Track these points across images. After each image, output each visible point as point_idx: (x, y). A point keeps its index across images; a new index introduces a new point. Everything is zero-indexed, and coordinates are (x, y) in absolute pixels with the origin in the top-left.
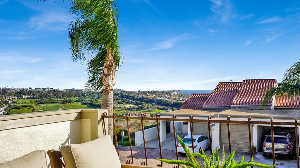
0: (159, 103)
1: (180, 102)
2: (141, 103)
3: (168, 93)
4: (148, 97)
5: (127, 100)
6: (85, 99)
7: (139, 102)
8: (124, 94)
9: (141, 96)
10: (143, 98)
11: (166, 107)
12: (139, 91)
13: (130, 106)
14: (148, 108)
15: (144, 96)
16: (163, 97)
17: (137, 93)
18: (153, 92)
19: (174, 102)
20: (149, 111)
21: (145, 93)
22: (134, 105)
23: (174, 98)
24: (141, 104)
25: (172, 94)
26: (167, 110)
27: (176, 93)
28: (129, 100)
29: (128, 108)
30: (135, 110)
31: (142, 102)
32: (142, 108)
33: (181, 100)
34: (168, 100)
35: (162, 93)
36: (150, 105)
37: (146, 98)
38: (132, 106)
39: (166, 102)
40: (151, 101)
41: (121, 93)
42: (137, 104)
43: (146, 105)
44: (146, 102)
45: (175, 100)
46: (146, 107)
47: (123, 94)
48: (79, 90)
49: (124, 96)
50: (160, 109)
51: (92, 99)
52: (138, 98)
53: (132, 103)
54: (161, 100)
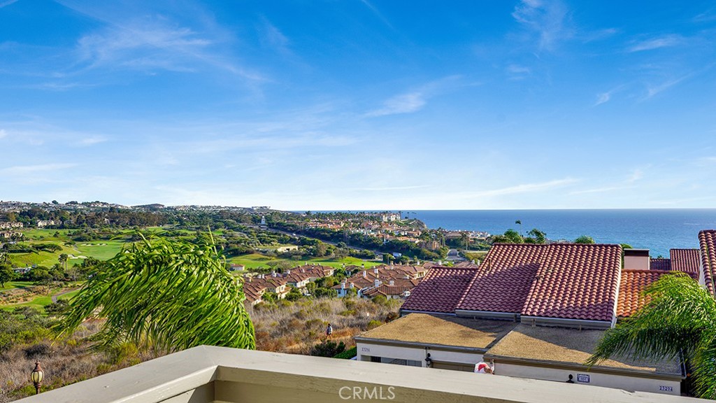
0: (355, 241)
1: (401, 239)
2: (312, 241)
3: (376, 217)
4: (330, 226)
5: (280, 235)
6: (183, 231)
7: (308, 239)
8: (275, 220)
9: (312, 224)
10: (317, 230)
11: (369, 252)
12: (308, 213)
13: (288, 248)
14: (328, 253)
15: (320, 226)
16: (363, 228)
17: (305, 218)
18: (341, 216)
19: (387, 240)
20: (331, 260)
21: (321, 216)
22: (296, 247)
23: (388, 229)
24: (313, 244)
25: (385, 219)
26: (372, 257)
27: (393, 219)
28: (284, 235)
29: (284, 254)
30: (300, 257)
31: (316, 240)
32: (315, 254)
33: (403, 234)
34: (375, 236)
35: (361, 218)
36: (333, 246)
37: (323, 231)
38: (292, 248)
39: (370, 240)
40: (336, 237)
41: (266, 217)
42: (302, 243)
43: (324, 246)
44: (324, 238)
45: (391, 234)
46: (323, 252)
47: (271, 220)
48: (169, 208)
49: (273, 224)
50: (357, 256)
51: (201, 232)
52: (305, 231)
53: (292, 241)
54: (358, 235)
